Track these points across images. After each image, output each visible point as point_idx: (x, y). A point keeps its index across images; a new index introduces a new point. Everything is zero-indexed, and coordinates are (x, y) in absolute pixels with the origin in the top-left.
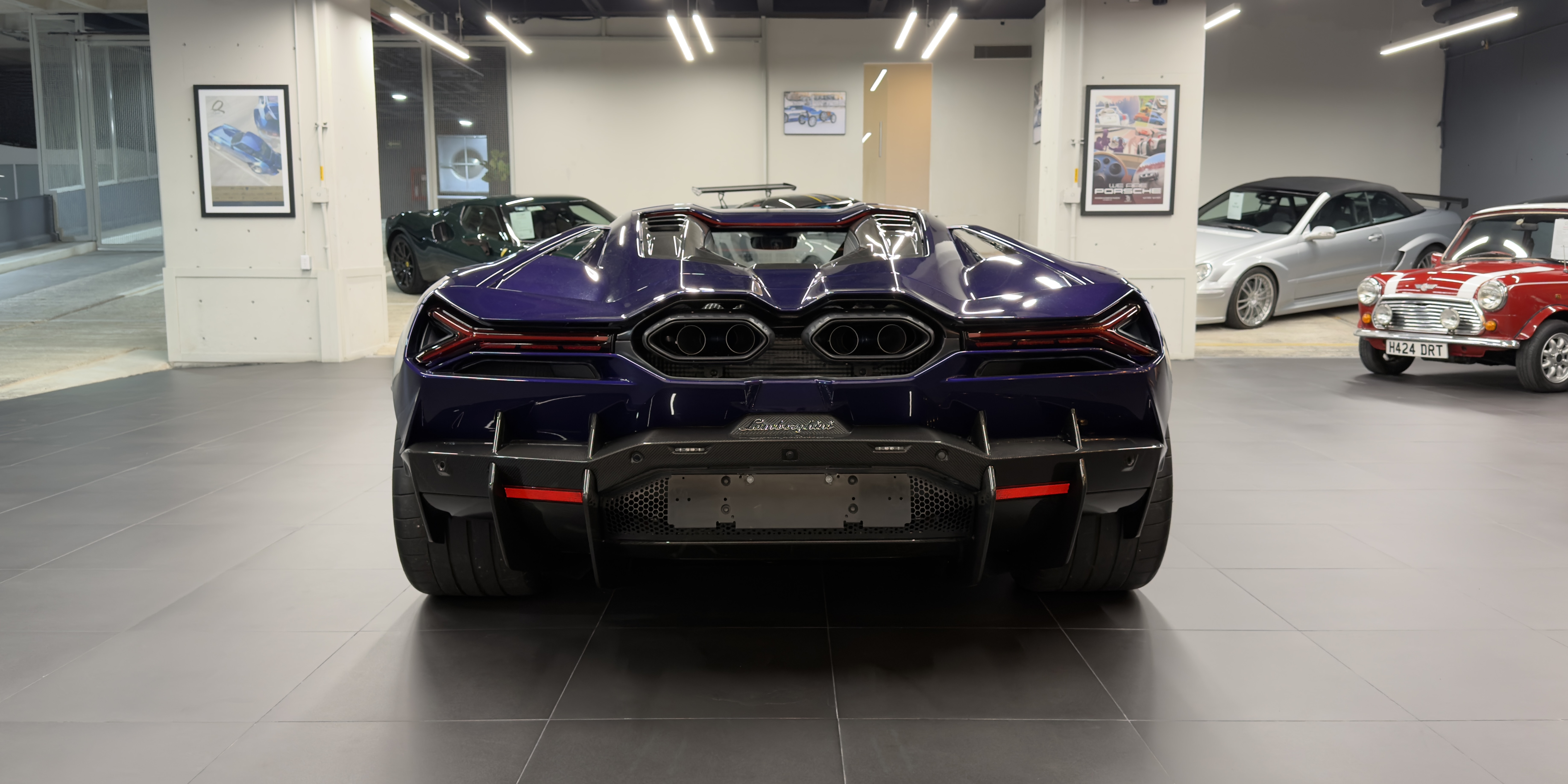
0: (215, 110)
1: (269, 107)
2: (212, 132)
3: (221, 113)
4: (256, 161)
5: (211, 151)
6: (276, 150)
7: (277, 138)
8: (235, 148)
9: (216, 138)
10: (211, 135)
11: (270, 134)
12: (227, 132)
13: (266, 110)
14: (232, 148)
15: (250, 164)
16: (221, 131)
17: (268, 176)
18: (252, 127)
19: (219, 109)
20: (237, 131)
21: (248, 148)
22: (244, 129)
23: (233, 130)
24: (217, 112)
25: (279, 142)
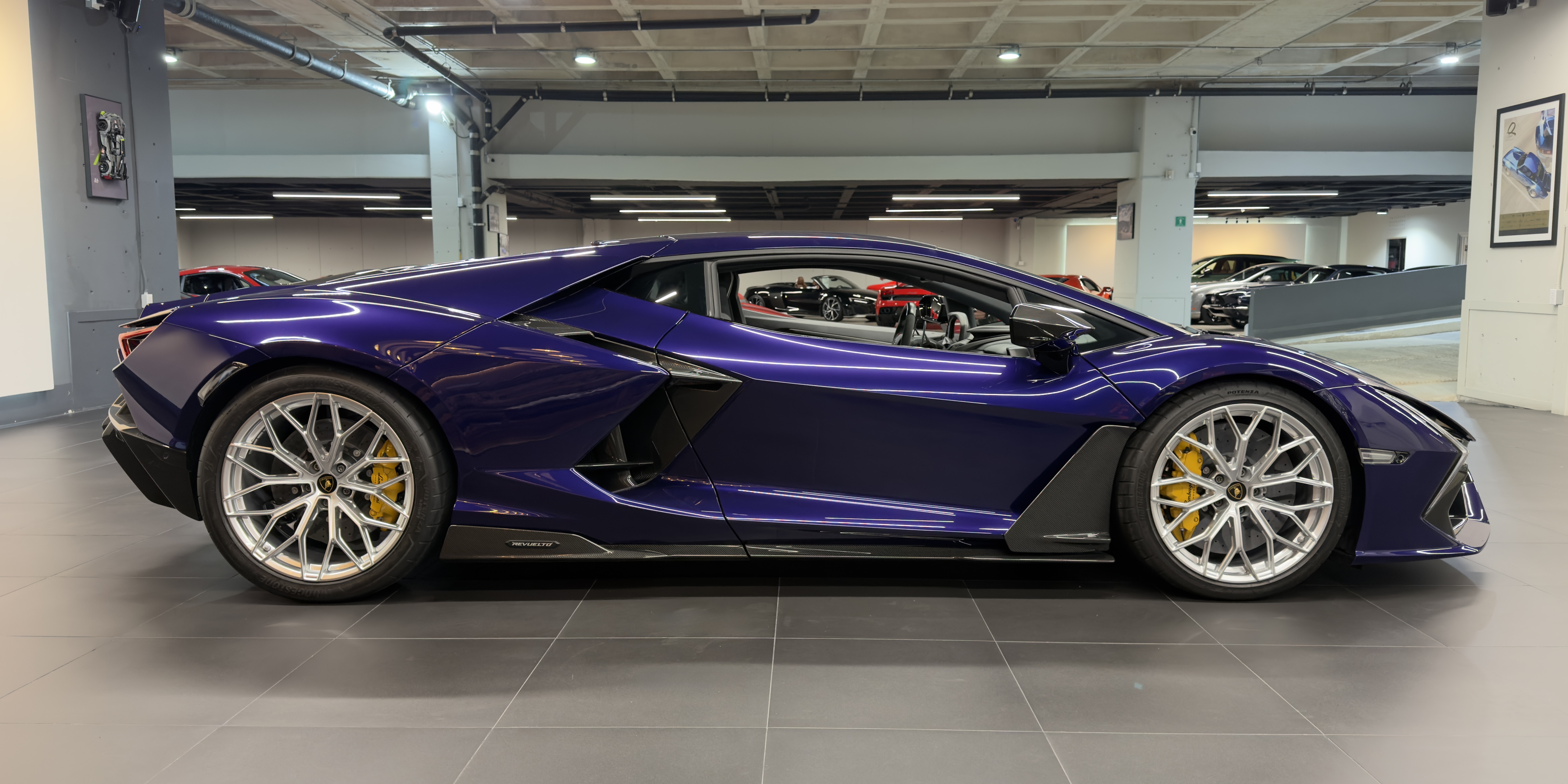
0: (1510, 133)
1: (1547, 122)
2: (1505, 157)
3: (1514, 135)
4: (1533, 184)
5: (1503, 177)
6: (1547, 170)
7: (1550, 156)
8: (1519, 172)
9: (1508, 164)
10: (1504, 160)
11: (1545, 152)
12: (1516, 156)
13: (1545, 126)
14: (1517, 173)
15: (1528, 188)
16: (1511, 155)
17: (1539, 199)
18: (1532, 147)
19: (1512, 132)
20: (1522, 153)
21: (1529, 170)
22: (1527, 152)
23: (1520, 153)
24: (1511, 134)
25: (1551, 160)
